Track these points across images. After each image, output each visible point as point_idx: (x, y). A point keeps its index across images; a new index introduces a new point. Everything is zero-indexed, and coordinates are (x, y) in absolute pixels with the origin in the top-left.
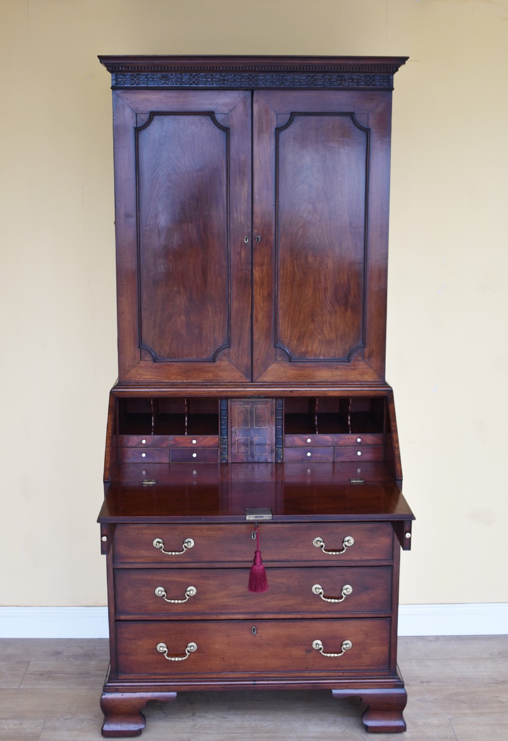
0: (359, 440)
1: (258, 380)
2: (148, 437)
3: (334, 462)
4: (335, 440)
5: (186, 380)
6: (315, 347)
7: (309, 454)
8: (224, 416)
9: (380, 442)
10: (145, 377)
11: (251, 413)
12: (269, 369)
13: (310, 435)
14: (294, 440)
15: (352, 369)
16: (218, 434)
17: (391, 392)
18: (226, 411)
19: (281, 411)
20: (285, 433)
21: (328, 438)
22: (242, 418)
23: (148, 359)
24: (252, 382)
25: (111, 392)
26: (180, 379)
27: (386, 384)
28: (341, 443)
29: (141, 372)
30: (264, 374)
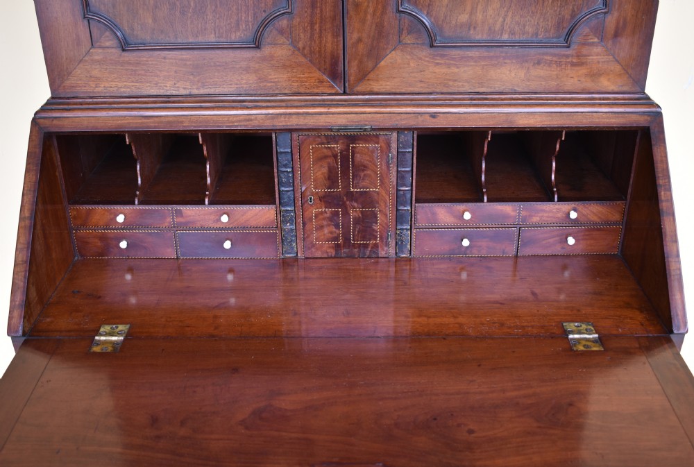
0: (573, 215)
1: (359, 88)
2: (128, 208)
3: (517, 256)
4: (523, 213)
5: (197, 89)
6: (491, 12)
7: (466, 243)
8: (285, 166)
9: (616, 217)
10: (107, 85)
11: (345, 159)
12: (383, 63)
13: (471, 205)
14: (434, 214)
15: (573, 65)
16: (274, 203)
17: (658, 116)
18: (289, 157)
19: (410, 155)
20: (417, 201)
21: (507, 208)
22: (325, 170)
23: (108, 44)
24: (345, 93)
25: (34, 121)
26: (185, 88)
27: (648, 98)
28: (535, 219)
29: (95, 73)
30: (371, 76)
